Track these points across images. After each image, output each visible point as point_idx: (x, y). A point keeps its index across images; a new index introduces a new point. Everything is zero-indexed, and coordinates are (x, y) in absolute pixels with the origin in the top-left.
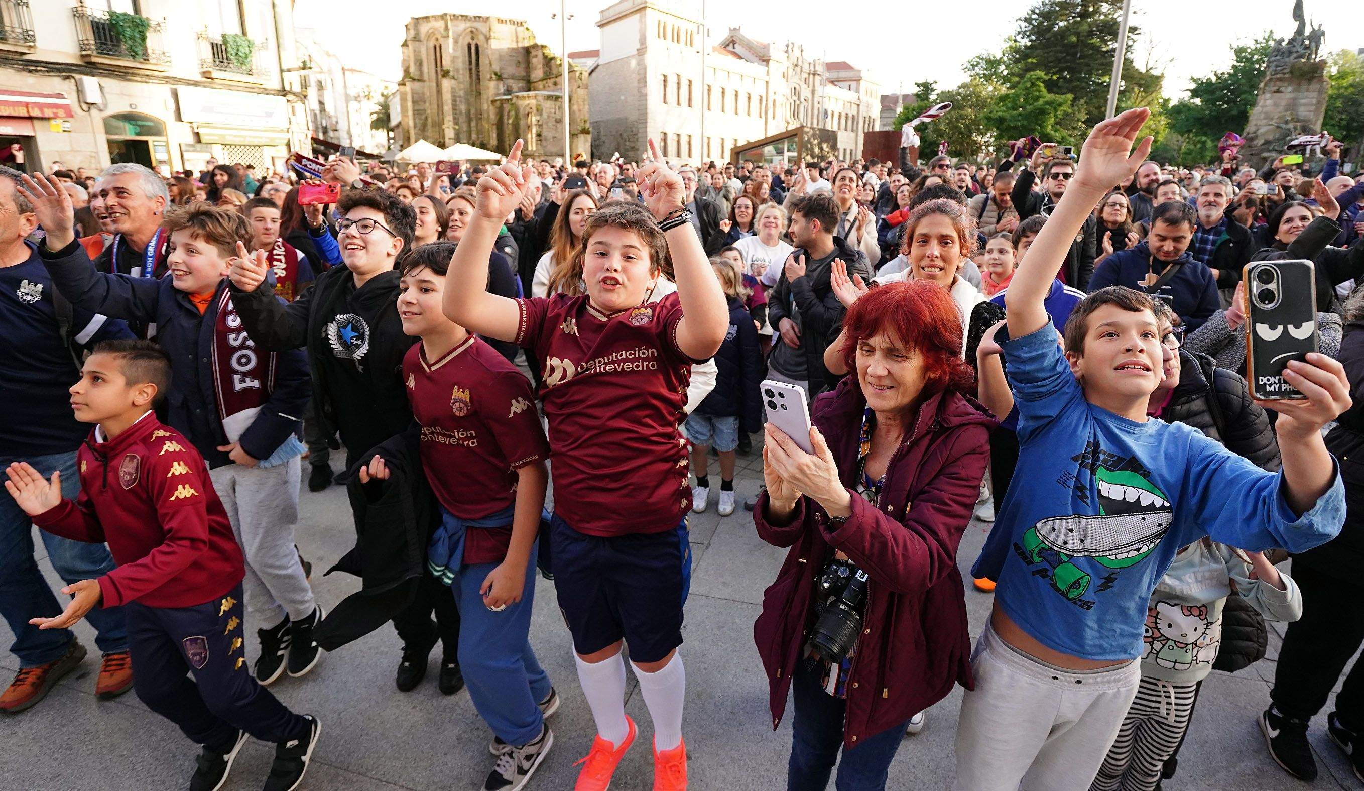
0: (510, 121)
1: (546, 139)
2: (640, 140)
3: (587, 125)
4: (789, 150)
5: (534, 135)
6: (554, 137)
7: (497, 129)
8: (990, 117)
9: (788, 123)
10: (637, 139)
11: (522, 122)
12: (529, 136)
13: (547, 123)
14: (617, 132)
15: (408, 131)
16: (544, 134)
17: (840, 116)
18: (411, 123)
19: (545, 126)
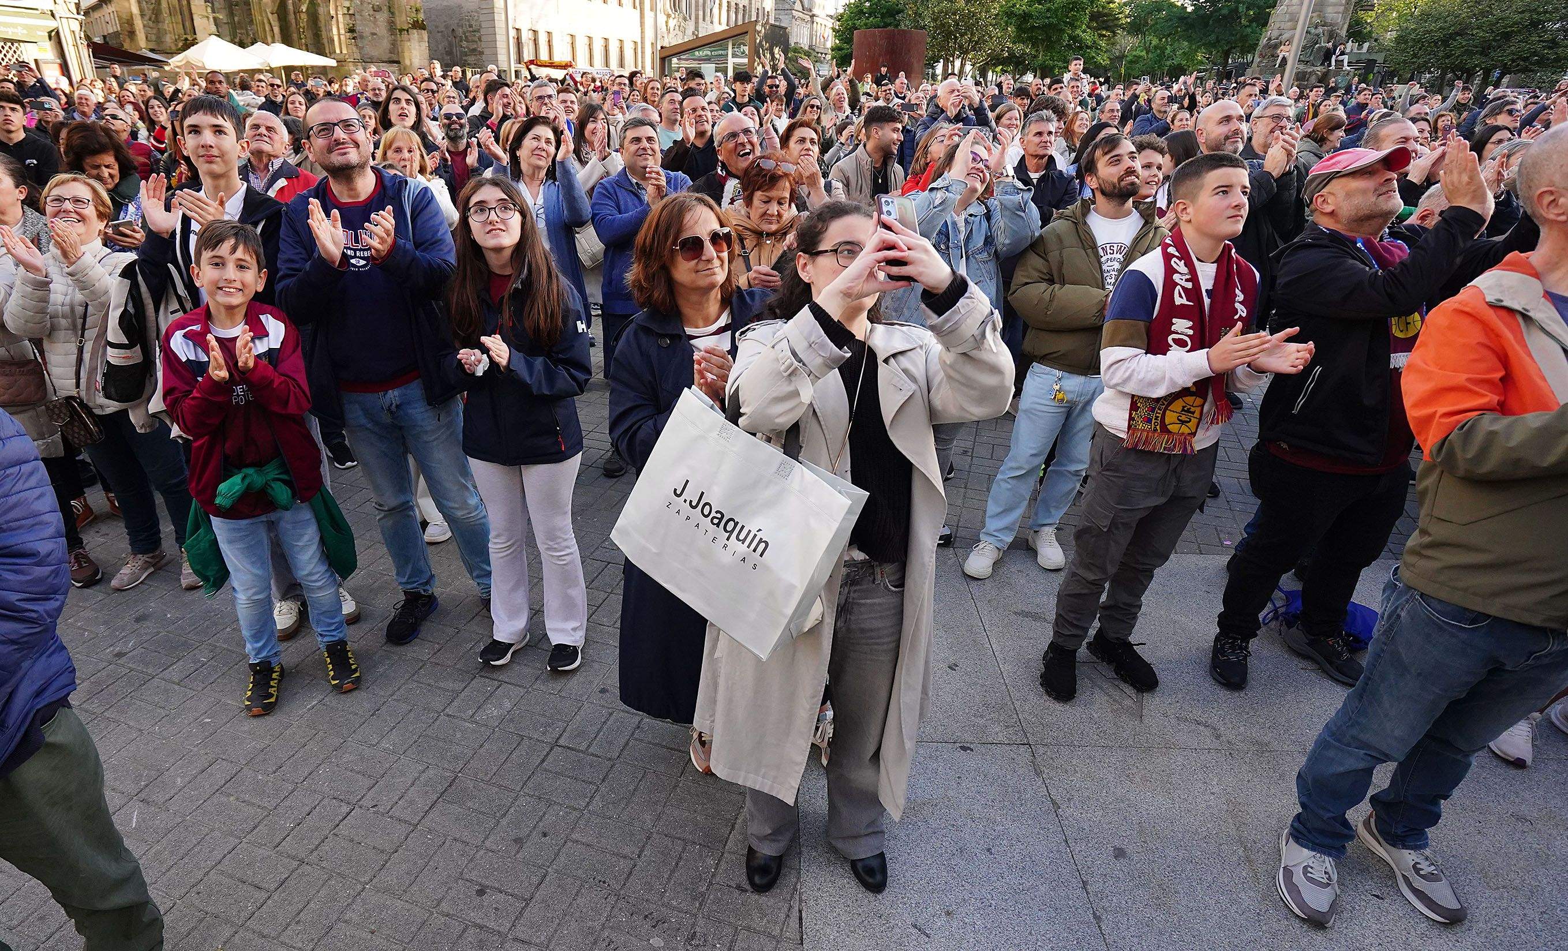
0: (304, 8)
1: (362, 37)
2: (483, 38)
3: (421, 16)
4: (734, 56)
5: (342, 31)
6: (373, 34)
7: (280, 19)
8: (1012, 13)
9: (669, 16)
10: (480, 39)
11: (321, 10)
12: (335, 31)
13: (360, 12)
14: (447, 27)
15: (130, 22)
16: (358, 28)
17: (729, 7)
18: (135, 10)
19: (357, 16)
